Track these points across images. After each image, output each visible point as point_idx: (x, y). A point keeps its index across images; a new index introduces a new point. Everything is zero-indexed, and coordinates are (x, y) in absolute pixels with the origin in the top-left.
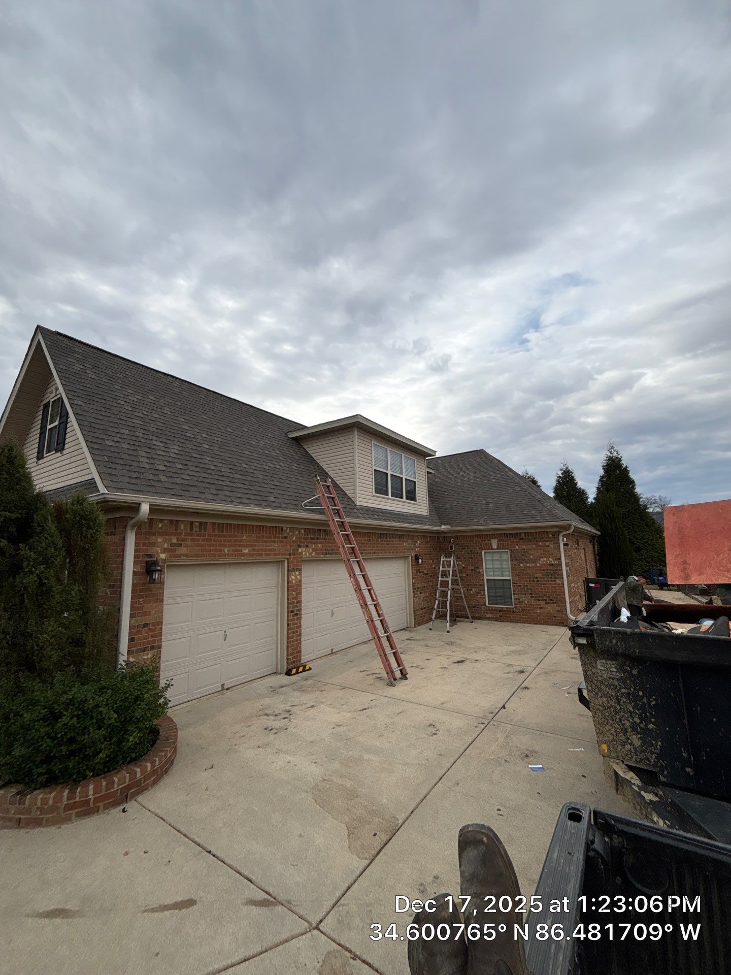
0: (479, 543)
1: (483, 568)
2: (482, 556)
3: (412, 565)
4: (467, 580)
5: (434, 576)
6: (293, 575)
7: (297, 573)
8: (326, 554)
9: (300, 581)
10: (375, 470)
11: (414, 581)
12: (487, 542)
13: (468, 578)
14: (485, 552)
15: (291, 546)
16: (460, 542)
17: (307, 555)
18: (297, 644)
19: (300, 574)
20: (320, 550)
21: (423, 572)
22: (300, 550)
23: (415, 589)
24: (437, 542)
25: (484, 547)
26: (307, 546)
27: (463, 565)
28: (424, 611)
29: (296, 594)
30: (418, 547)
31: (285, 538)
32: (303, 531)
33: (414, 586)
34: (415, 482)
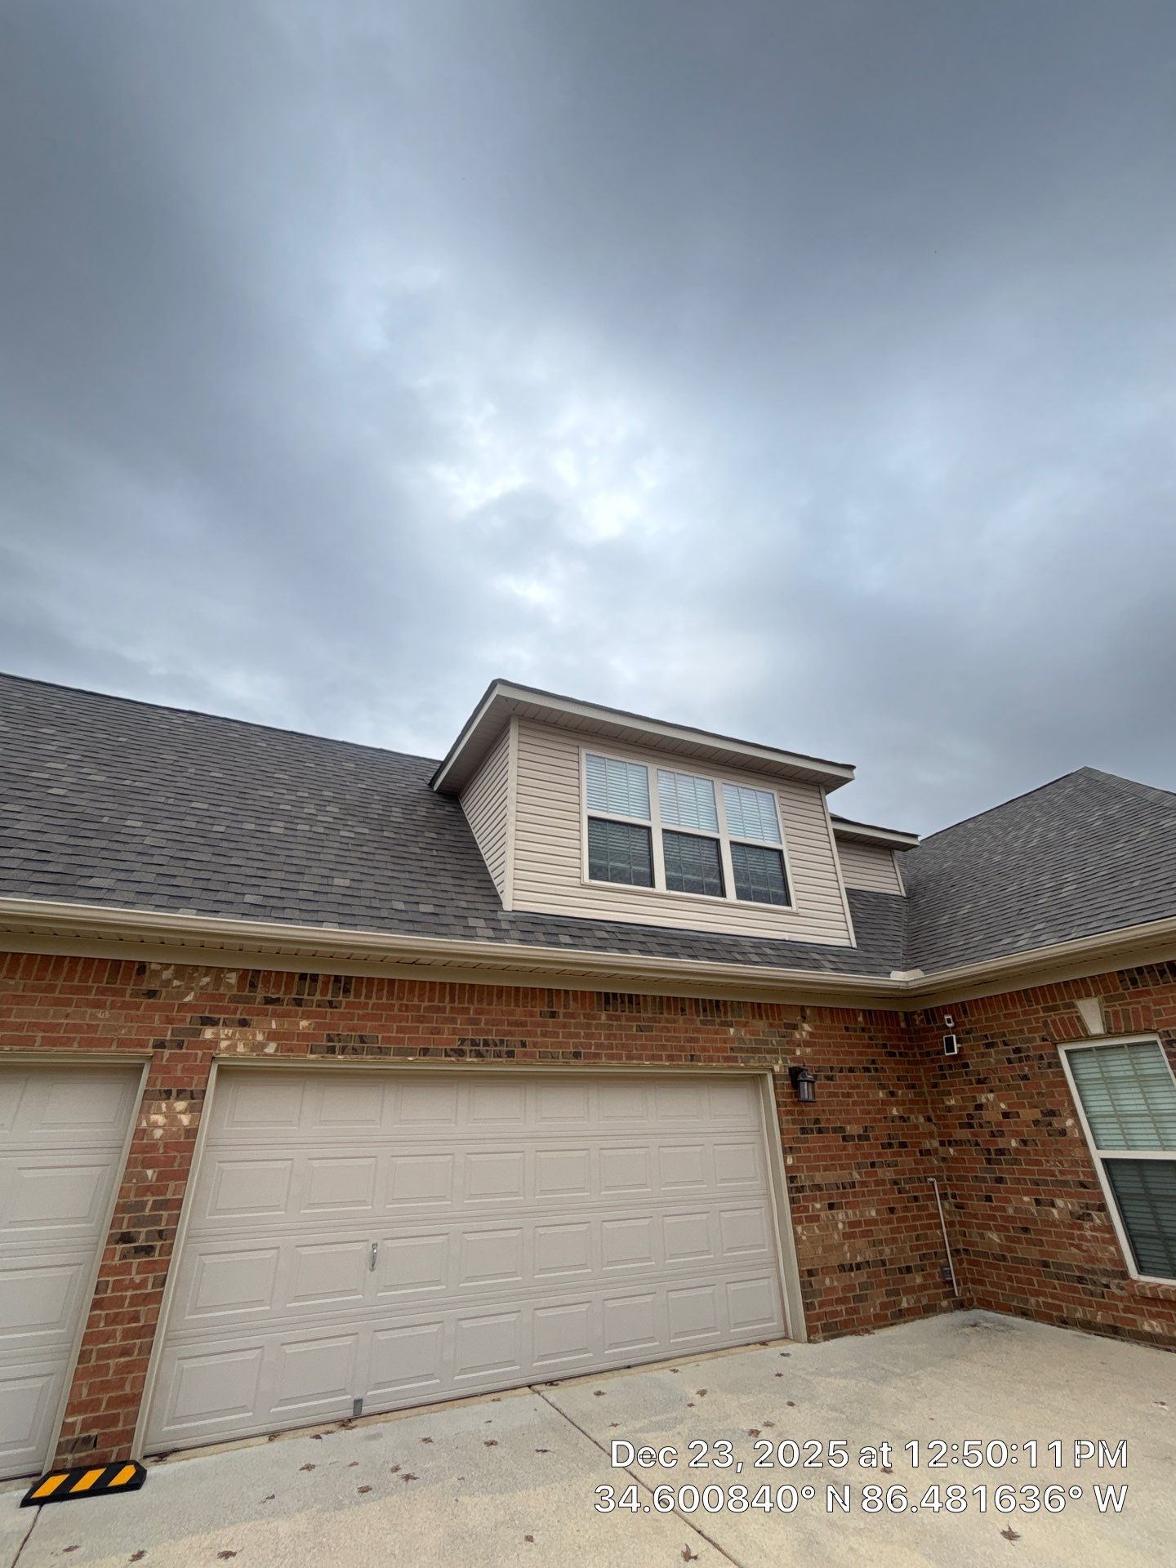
0: (1037, 1020)
1: (1074, 1114)
2: (1059, 1065)
3: (778, 1103)
4: (1030, 1162)
5: (903, 1145)
6: (159, 1112)
7: (181, 1105)
8: (332, 1050)
9: (192, 1133)
10: (590, 818)
11: (790, 1161)
12: (1065, 1014)
13: (1028, 1153)
14: (1068, 1052)
15: (170, 1021)
16: (976, 1022)
17: (241, 1048)
18: (127, 1368)
19: (195, 1109)
20: (303, 1036)
21: (842, 1129)
22: (208, 1033)
23: (800, 1189)
24: (903, 1031)
25: (1059, 1034)
26: (243, 1023)
27: (1003, 1106)
28: (858, 1278)
29: (161, 1177)
30: (807, 1044)
31: (152, 994)
32: (233, 979)
33: (791, 1179)
34: (780, 852)
